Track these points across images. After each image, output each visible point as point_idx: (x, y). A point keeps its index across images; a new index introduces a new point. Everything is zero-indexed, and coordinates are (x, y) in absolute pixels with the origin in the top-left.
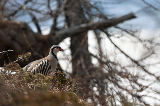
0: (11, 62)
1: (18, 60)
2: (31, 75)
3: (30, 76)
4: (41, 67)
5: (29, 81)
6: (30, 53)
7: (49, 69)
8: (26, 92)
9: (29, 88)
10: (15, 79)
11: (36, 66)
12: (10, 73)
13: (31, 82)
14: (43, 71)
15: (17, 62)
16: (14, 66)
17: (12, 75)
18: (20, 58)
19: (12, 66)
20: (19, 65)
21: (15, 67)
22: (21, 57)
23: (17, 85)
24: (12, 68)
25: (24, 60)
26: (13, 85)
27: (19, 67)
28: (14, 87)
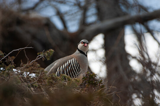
0: (29, 61)
1: (37, 59)
2: (54, 76)
3: (53, 78)
4: (68, 69)
5: (51, 84)
6: (52, 50)
7: (79, 70)
8: (48, 97)
9: (52, 92)
10: (35, 82)
11: (61, 67)
12: (29, 75)
13: (54, 85)
14: (71, 74)
15: (36, 61)
16: (32, 65)
17: (31, 76)
18: (40, 57)
19: (30, 66)
20: (38, 65)
21: (35, 67)
22: (42, 55)
23: (37, 89)
24: (30, 68)
25: (45, 58)
26: (32, 89)
27: (39, 67)
28: (34, 91)
